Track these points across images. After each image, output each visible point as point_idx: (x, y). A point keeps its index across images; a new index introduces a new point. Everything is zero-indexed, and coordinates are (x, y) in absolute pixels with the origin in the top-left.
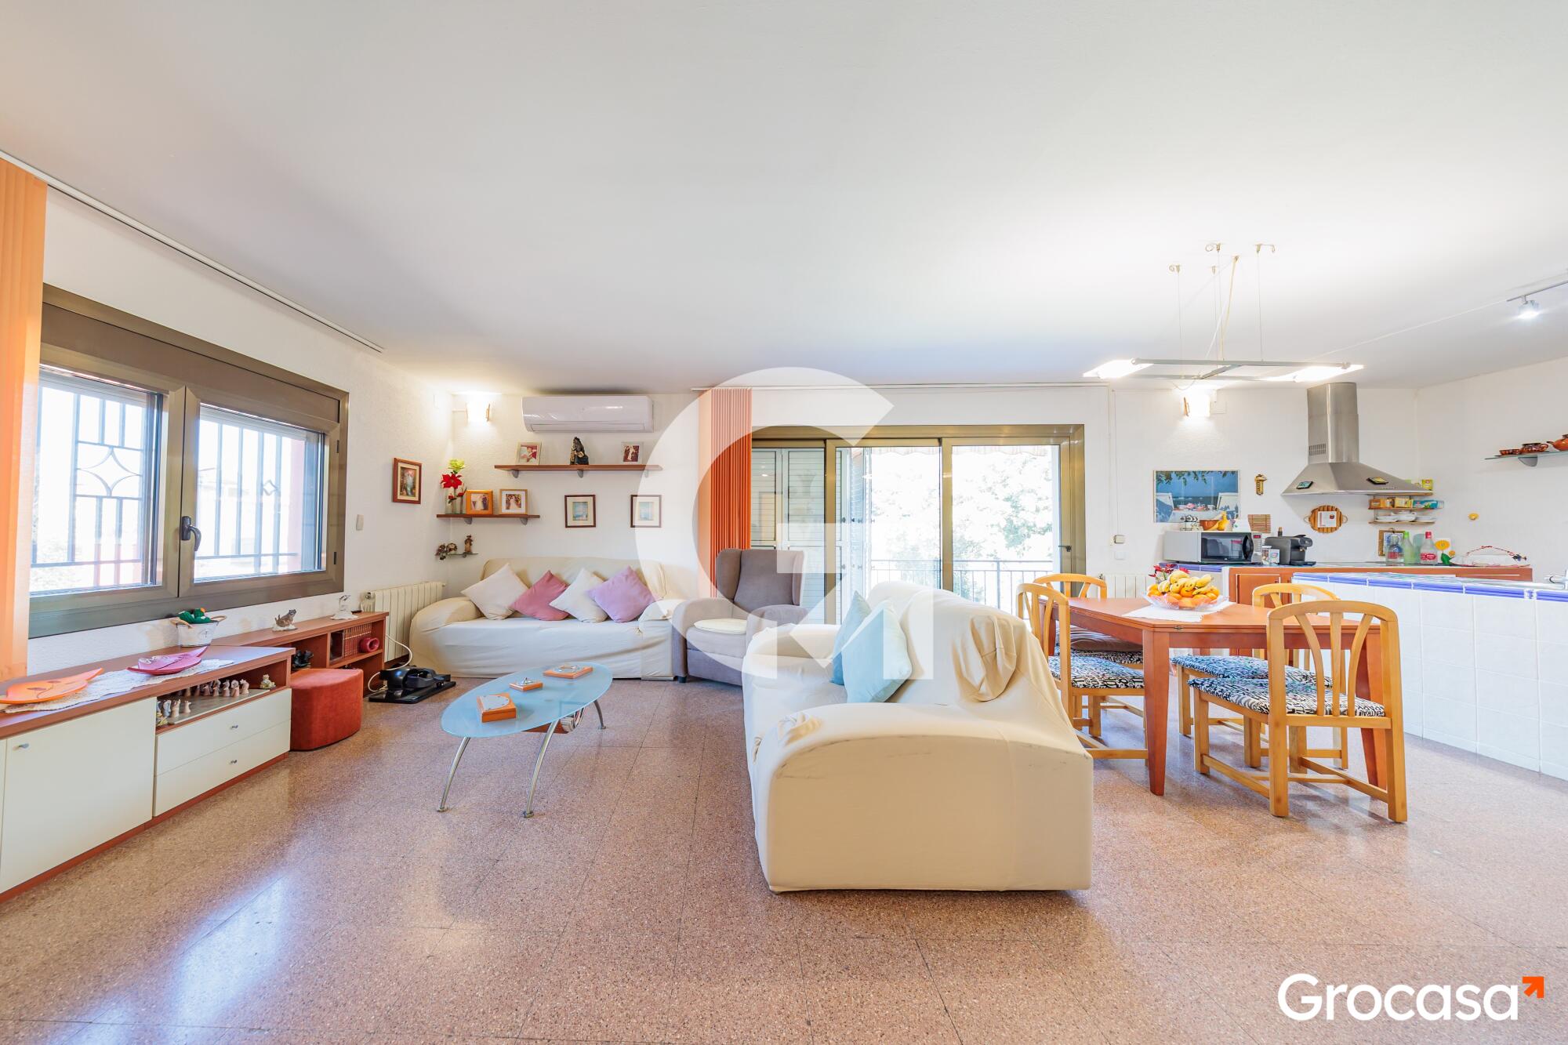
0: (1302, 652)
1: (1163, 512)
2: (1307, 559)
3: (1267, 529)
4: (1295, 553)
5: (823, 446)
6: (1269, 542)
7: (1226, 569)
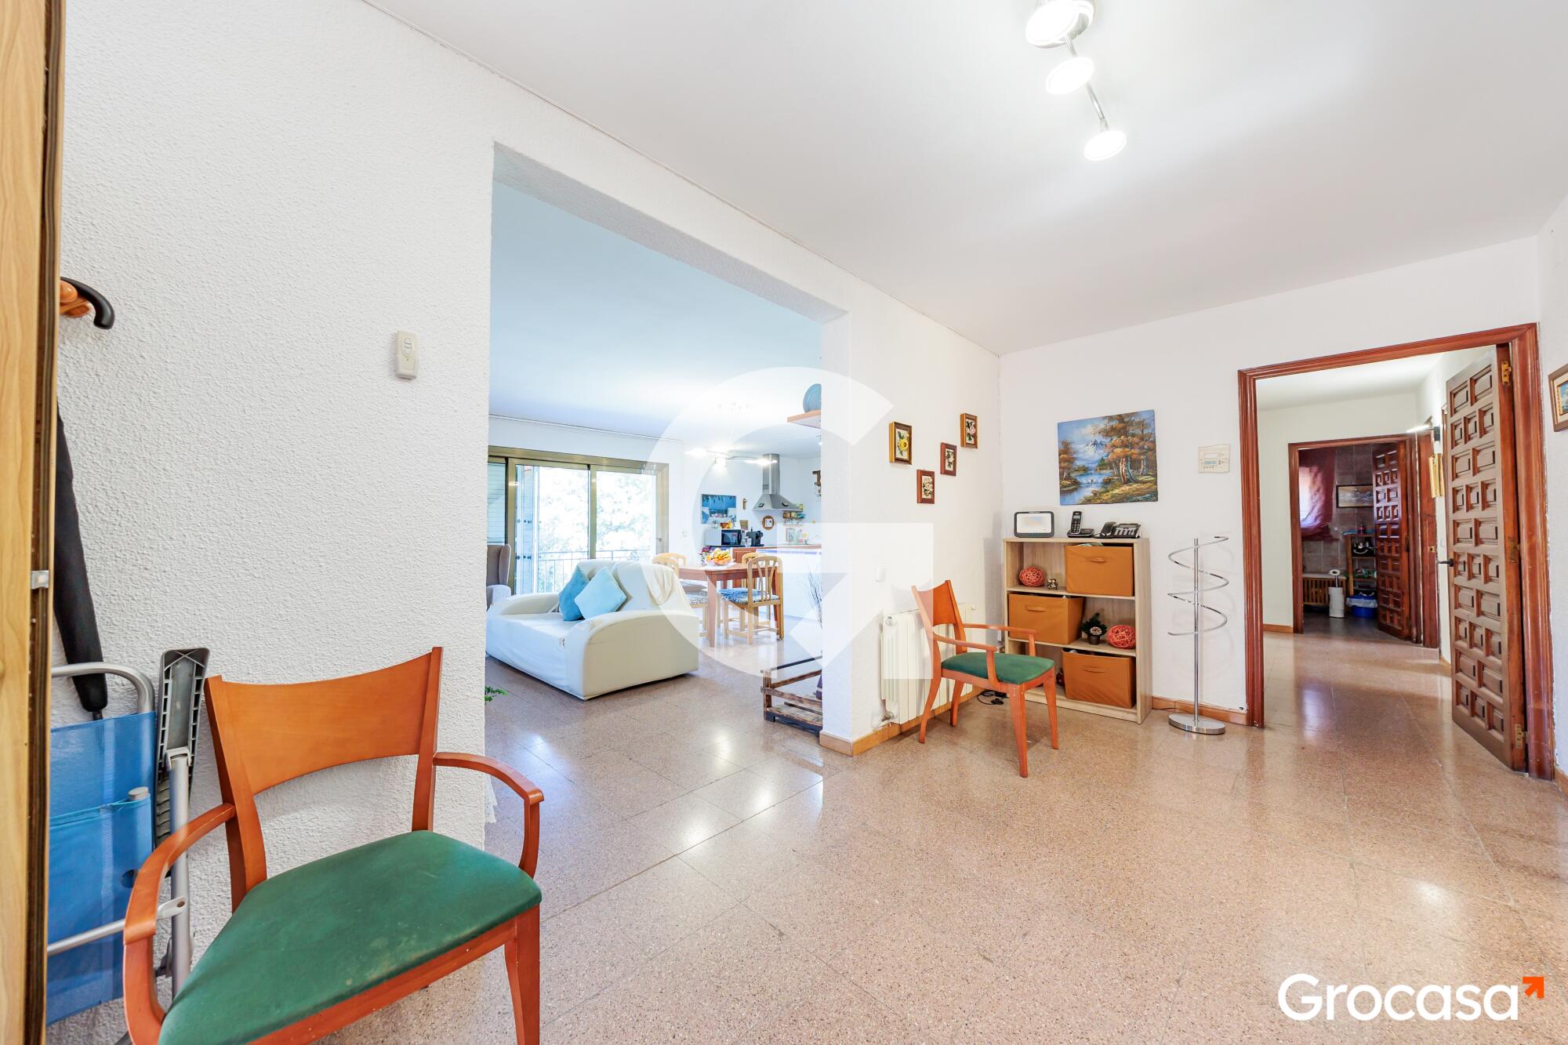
0: (758, 579)
1: (705, 517)
2: (761, 543)
3: (747, 528)
4: (756, 539)
5: (504, 462)
6: (748, 534)
7: (732, 549)
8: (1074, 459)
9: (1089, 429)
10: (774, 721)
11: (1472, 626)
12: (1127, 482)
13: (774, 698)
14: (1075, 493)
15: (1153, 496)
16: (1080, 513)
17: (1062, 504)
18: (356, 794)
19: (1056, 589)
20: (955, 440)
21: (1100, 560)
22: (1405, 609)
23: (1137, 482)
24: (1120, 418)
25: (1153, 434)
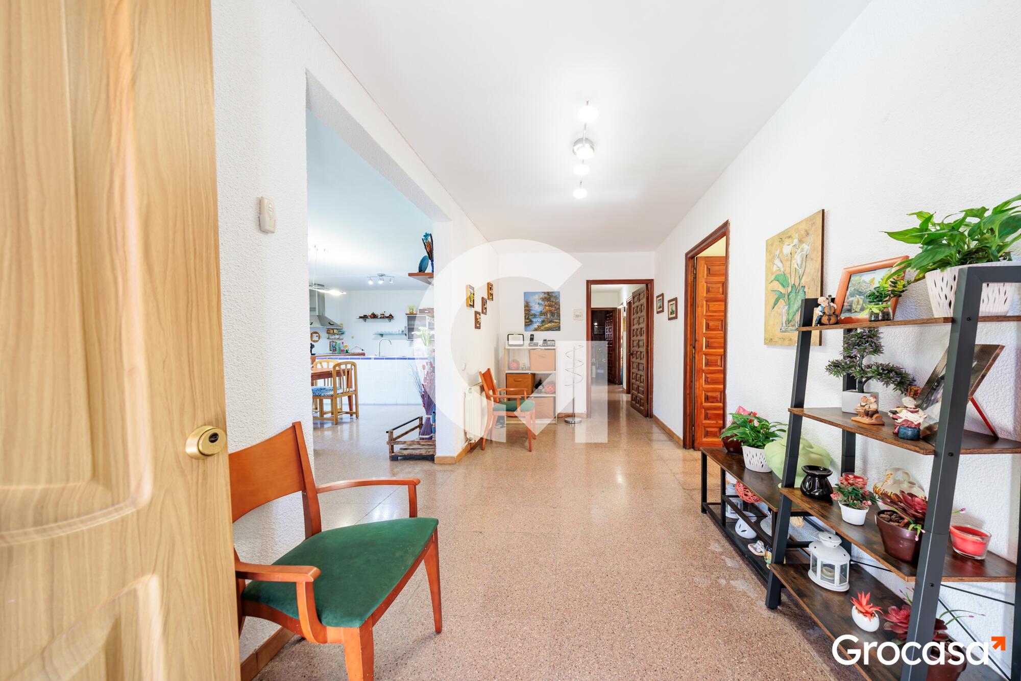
8: (531, 310)
9: (536, 297)
10: (397, 460)
11: (637, 374)
12: (550, 322)
13: (395, 446)
14: (531, 326)
15: (559, 329)
16: (533, 335)
17: (525, 331)
18: (252, 530)
19: (525, 370)
20: (486, 297)
21: (544, 356)
22: (613, 372)
23: (553, 322)
24: (548, 293)
25: (559, 302)
